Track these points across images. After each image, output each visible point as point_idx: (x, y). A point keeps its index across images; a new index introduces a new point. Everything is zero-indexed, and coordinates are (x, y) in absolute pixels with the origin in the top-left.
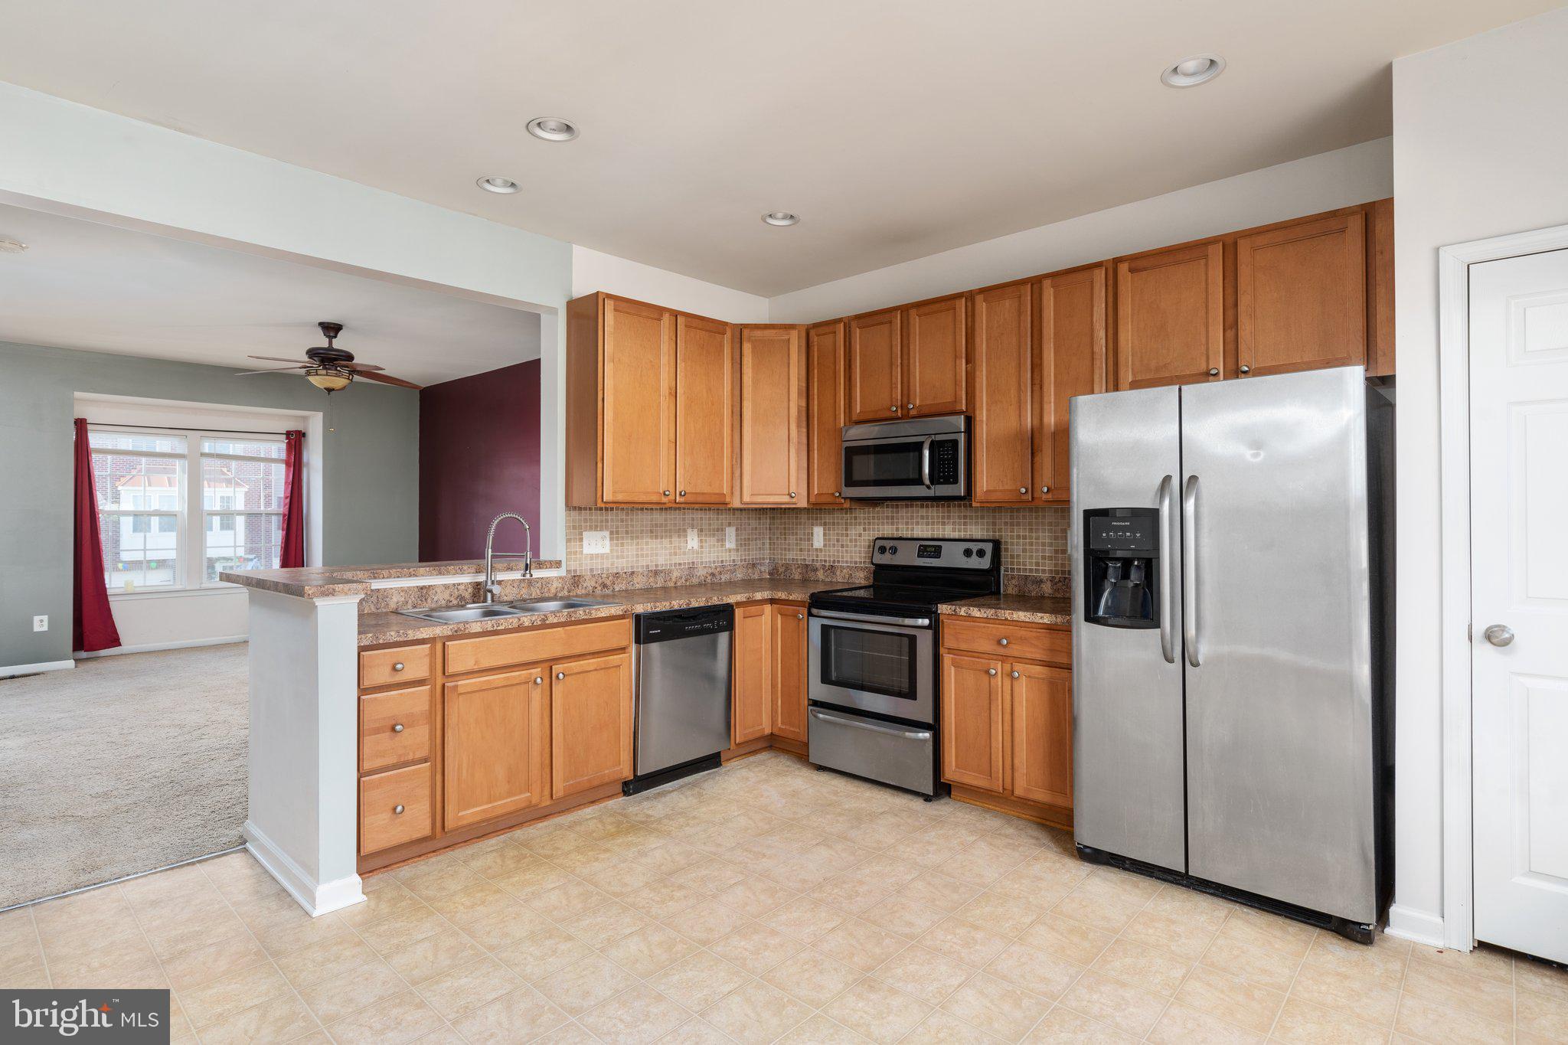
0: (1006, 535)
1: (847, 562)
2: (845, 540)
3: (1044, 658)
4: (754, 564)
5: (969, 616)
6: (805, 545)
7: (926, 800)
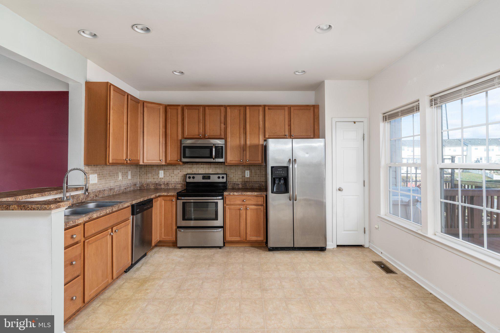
0: (228, 173)
1: (173, 182)
2: (172, 175)
3: (255, 203)
4: (135, 184)
5: (234, 195)
6: (156, 177)
7: (220, 248)
